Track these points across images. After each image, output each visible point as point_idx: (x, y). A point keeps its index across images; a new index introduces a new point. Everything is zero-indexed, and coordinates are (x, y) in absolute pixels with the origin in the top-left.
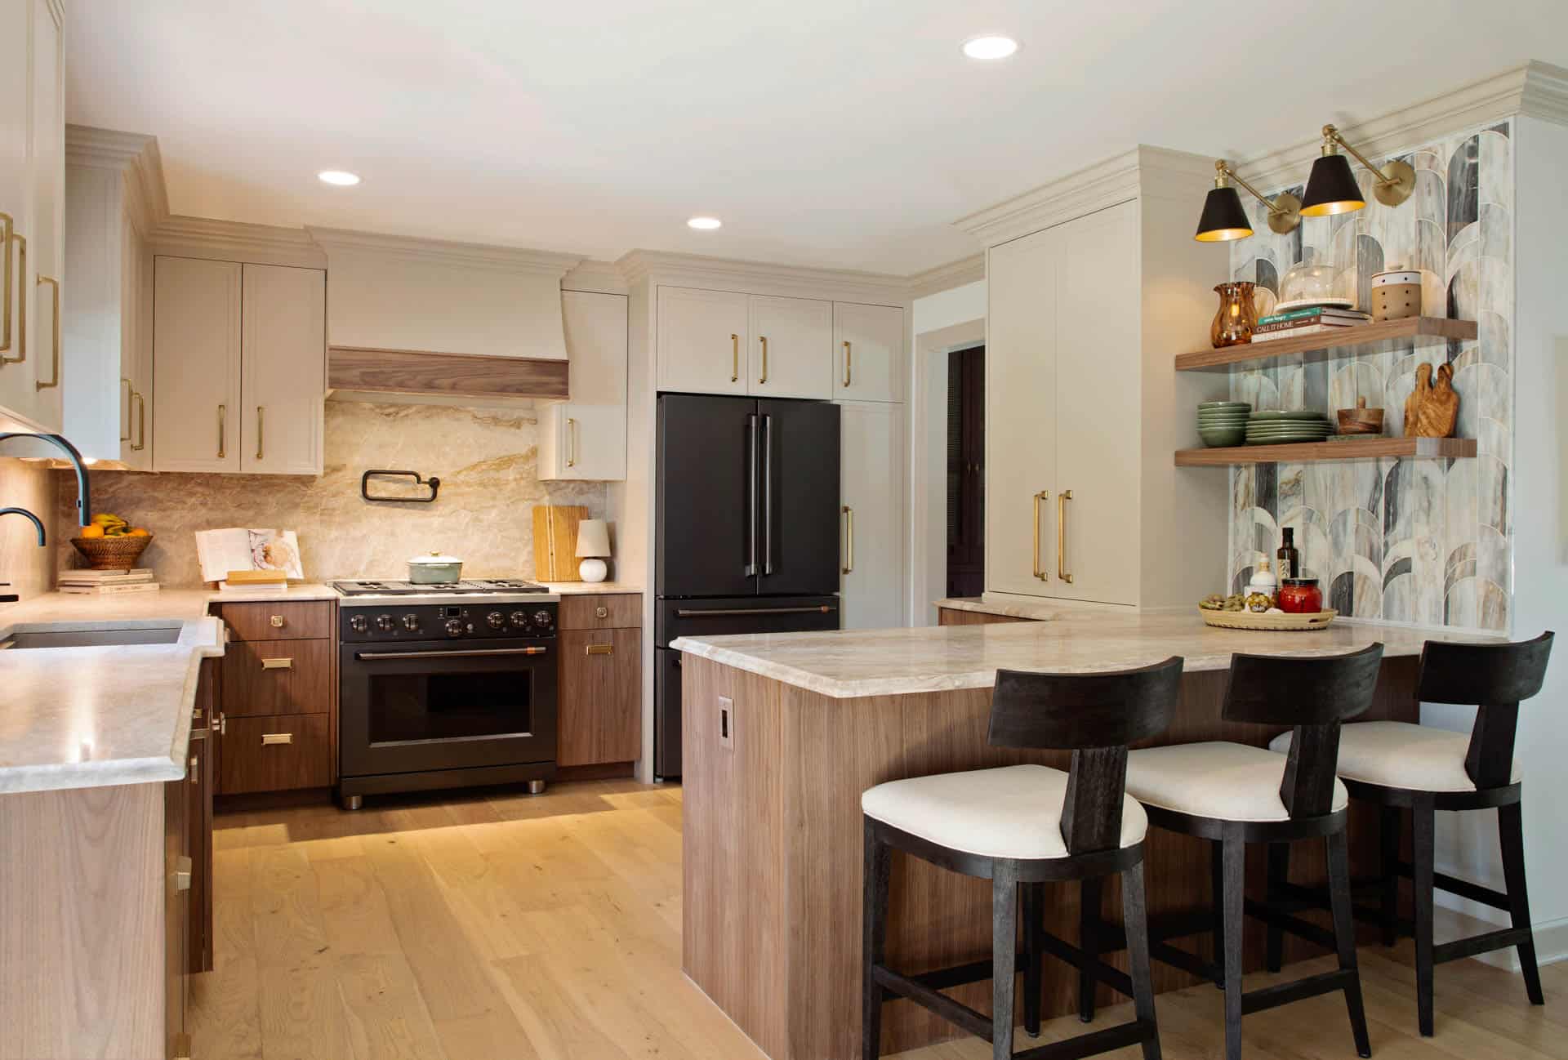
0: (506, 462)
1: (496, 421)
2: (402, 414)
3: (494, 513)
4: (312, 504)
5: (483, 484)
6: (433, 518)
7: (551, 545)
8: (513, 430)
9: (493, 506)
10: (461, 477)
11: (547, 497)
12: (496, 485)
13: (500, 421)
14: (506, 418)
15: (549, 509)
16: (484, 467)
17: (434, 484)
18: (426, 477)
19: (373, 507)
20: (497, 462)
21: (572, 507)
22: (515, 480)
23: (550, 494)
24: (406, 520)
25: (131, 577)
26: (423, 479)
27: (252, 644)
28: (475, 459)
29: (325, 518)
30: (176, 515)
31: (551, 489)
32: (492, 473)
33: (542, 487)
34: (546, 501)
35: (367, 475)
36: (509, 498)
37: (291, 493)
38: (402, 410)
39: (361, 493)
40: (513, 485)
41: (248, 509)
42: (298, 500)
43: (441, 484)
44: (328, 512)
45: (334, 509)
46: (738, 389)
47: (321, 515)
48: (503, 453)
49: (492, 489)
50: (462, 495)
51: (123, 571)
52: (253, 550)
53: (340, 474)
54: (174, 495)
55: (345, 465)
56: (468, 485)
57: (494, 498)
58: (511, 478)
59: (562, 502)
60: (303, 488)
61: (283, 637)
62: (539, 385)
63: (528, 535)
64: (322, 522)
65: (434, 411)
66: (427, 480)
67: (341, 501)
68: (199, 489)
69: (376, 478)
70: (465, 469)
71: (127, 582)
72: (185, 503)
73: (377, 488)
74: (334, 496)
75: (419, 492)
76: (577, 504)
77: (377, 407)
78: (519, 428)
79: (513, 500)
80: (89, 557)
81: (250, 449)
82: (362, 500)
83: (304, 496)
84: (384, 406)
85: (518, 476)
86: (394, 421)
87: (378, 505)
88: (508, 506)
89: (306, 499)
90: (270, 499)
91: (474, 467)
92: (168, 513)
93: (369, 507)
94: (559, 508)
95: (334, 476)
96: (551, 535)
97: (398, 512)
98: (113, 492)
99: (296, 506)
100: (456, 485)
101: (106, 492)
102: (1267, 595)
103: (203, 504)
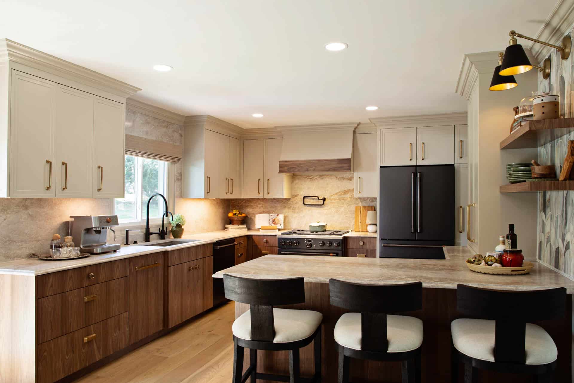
0: (347, 192)
1: (343, 179)
2: (315, 178)
3: (342, 209)
4: (290, 206)
5: (339, 199)
6: (324, 210)
7: (360, 219)
8: (349, 181)
9: (342, 207)
10: (332, 197)
11: (360, 203)
12: (343, 199)
13: (345, 178)
14: (347, 177)
15: (361, 207)
16: (340, 194)
17: (324, 200)
18: (321, 198)
19: (306, 207)
20: (344, 192)
21: (369, 206)
22: (350, 198)
23: (361, 202)
24: (316, 211)
25: (239, 227)
26: (320, 198)
27: (259, 247)
28: (337, 191)
29: (293, 210)
30: (256, 210)
31: (361, 200)
32: (342, 196)
33: (359, 200)
34: (360, 204)
35: (305, 197)
36: (348, 204)
37: (284, 203)
38: (314, 177)
39: (303, 203)
40: (349, 199)
41: (274, 208)
42: (286, 205)
43: (326, 199)
44: (294, 209)
45: (295, 208)
46: (413, 163)
47: (292, 209)
48: (346, 189)
49: (342, 201)
50: (333, 203)
51: (237, 225)
52: (270, 220)
53: (297, 197)
54: (256, 204)
55: (298, 195)
56: (335, 200)
57: (343, 204)
58: (348, 197)
59: (365, 205)
60: (287, 202)
61: (267, 245)
62: (341, 167)
63: (354, 216)
64: (292, 212)
65: (324, 177)
66: (322, 198)
67: (298, 205)
68: (261, 202)
69: (307, 198)
70: (334, 194)
71: (238, 228)
72: (258, 206)
73: (308, 201)
74: (295, 204)
75: (319, 202)
76: (371, 205)
77: (308, 176)
78: (351, 180)
79: (349, 204)
80: (231, 221)
81: (266, 192)
82: (303, 205)
83: (287, 204)
84: (310, 176)
85: (351, 196)
86: (313, 180)
87: (308, 206)
88: (347, 206)
89: (288, 205)
90: (279, 205)
91: (337, 194)
92: (254, 209)
93: (305, 207)
94: (364, 207)
95: (296, 198)
96: (360, 215)
97: (313, 208)
98: (242, 204)
99: (285, 207)
100: (330, 199)
101: (240, 204)
102: (495, 257)
103: (262, 207)
